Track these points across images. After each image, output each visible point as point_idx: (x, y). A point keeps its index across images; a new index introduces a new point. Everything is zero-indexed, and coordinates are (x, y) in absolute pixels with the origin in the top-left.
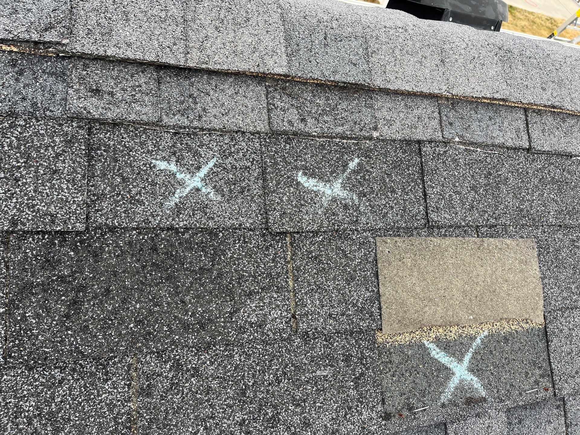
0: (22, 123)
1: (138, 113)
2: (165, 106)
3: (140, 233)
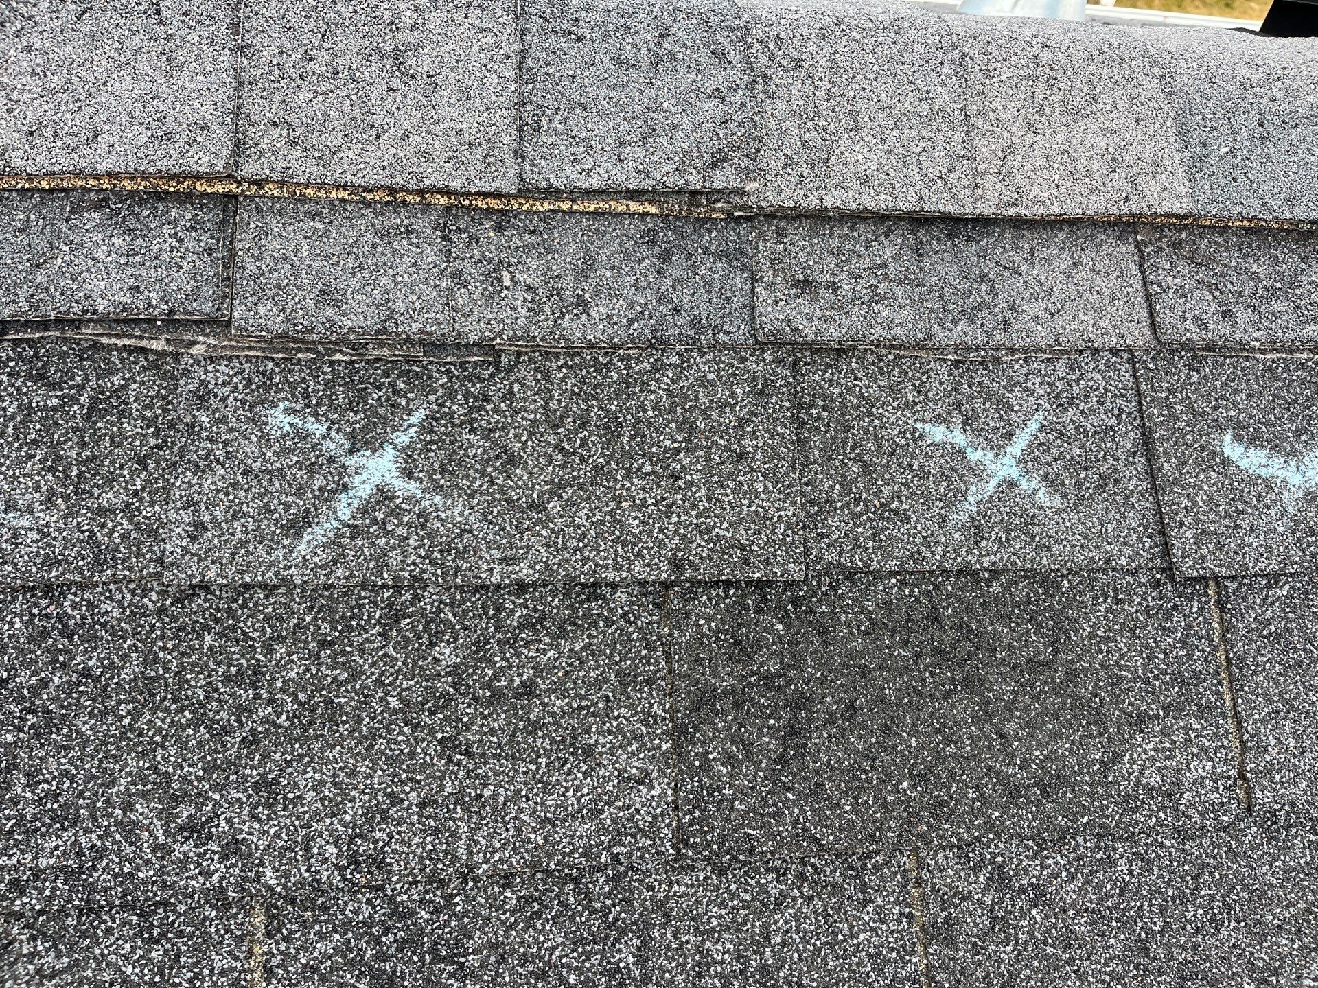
0: (676, 360)
1: (887, 324)
2: (934, 303)
3: (904, 584)
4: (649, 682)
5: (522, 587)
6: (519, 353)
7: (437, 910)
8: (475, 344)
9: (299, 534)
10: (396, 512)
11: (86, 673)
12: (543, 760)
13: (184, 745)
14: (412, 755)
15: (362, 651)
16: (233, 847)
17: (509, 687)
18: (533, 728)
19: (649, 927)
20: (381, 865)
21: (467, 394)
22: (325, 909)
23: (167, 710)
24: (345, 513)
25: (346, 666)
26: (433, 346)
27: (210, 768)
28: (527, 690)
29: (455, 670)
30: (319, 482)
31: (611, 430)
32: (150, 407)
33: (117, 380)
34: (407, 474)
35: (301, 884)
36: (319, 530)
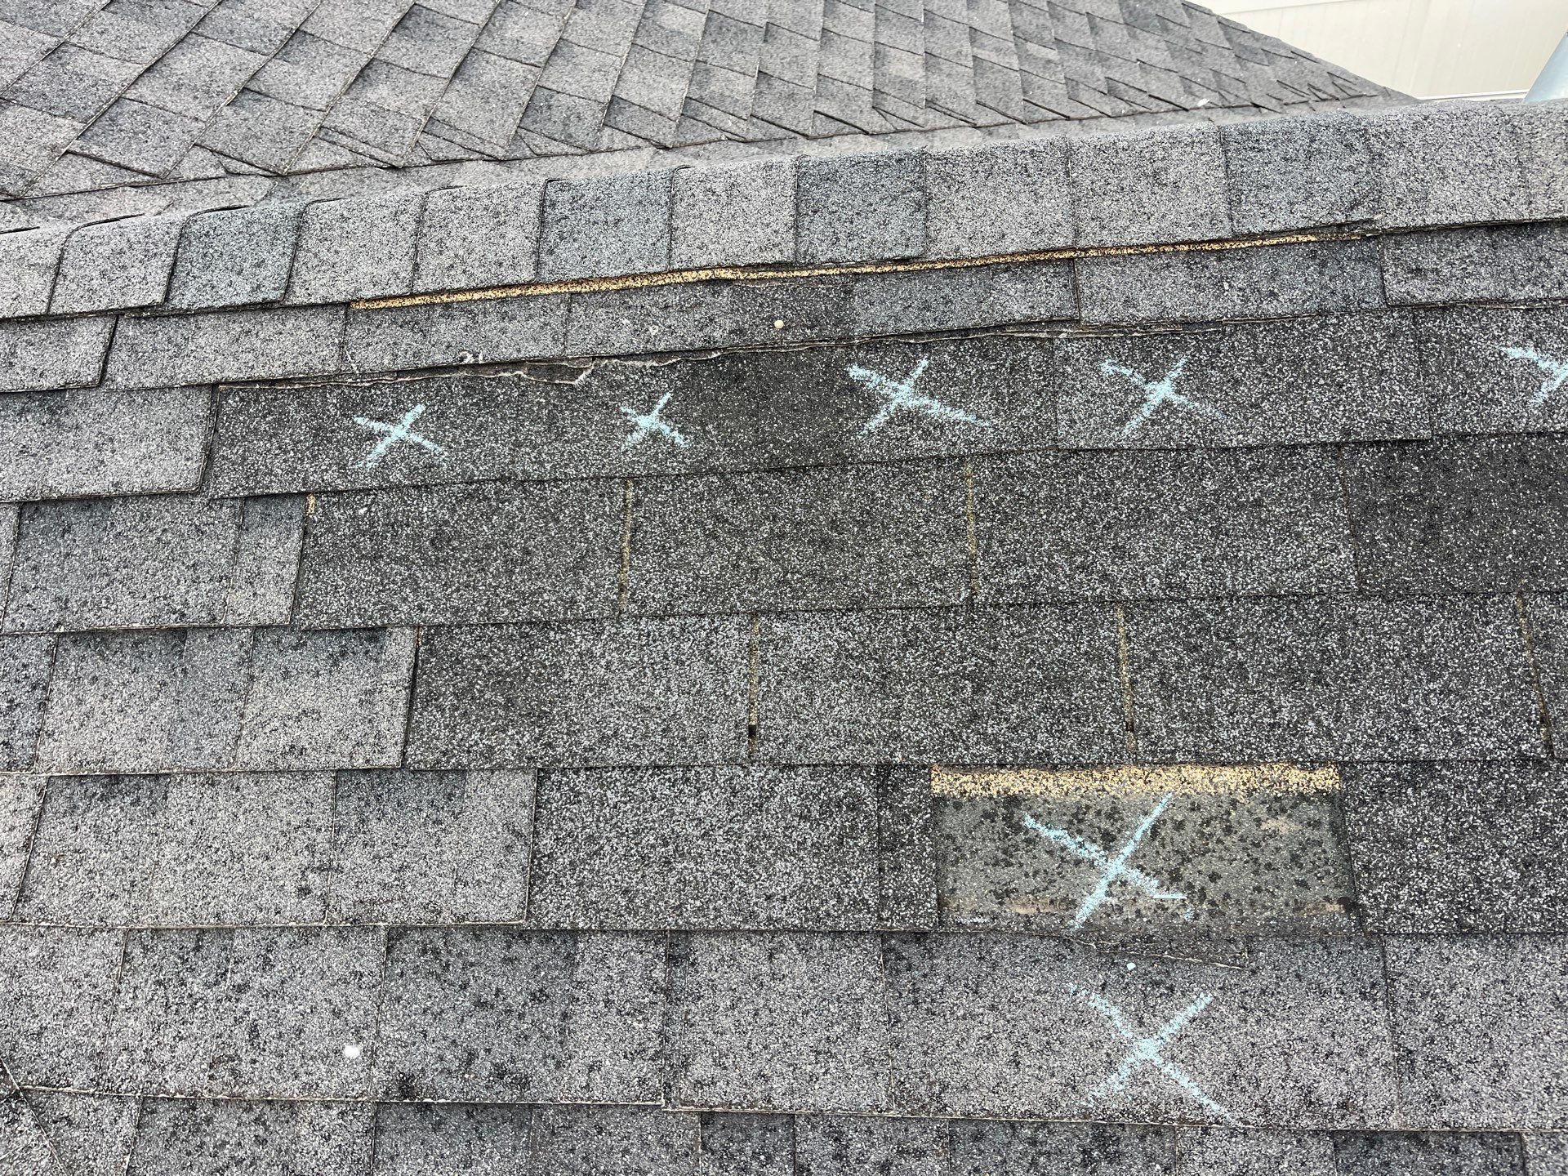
0: (1335, 321)
1: (1476, 289)
2: (1507, 276)
3: (1500, 441)
4: (1333, 499)
5: (1250, 449)
6: (1236, 325)
7: (1217, 614)
8: (1213, 321)
9: (1123, 424)
10: (1175, 412)
11: (1022, 494)
12: (1272, 540)
13: (1074, 529)
14: (1196, 535)
15: (1162, 483)
16: (1105, 577)
17: (1247, 501)
18: (1265, 522)
19: (1344, 630)
20: (1184, 589)
21: (1208, 349)
22: (1156, 611)
23: (1064, 512)
24: (1147, 414)
25: (1153, 491)
26: (1187, 324)
27: (1089, 539)
28: (1258, 503)
29: (1215, 492)
30: (1131, 398)
31: (1296, 363)
32: (1040, 367)
33: (1022, 354)
34: (1178, 392)
35: (1143, 596)
36: (1133, 422)
